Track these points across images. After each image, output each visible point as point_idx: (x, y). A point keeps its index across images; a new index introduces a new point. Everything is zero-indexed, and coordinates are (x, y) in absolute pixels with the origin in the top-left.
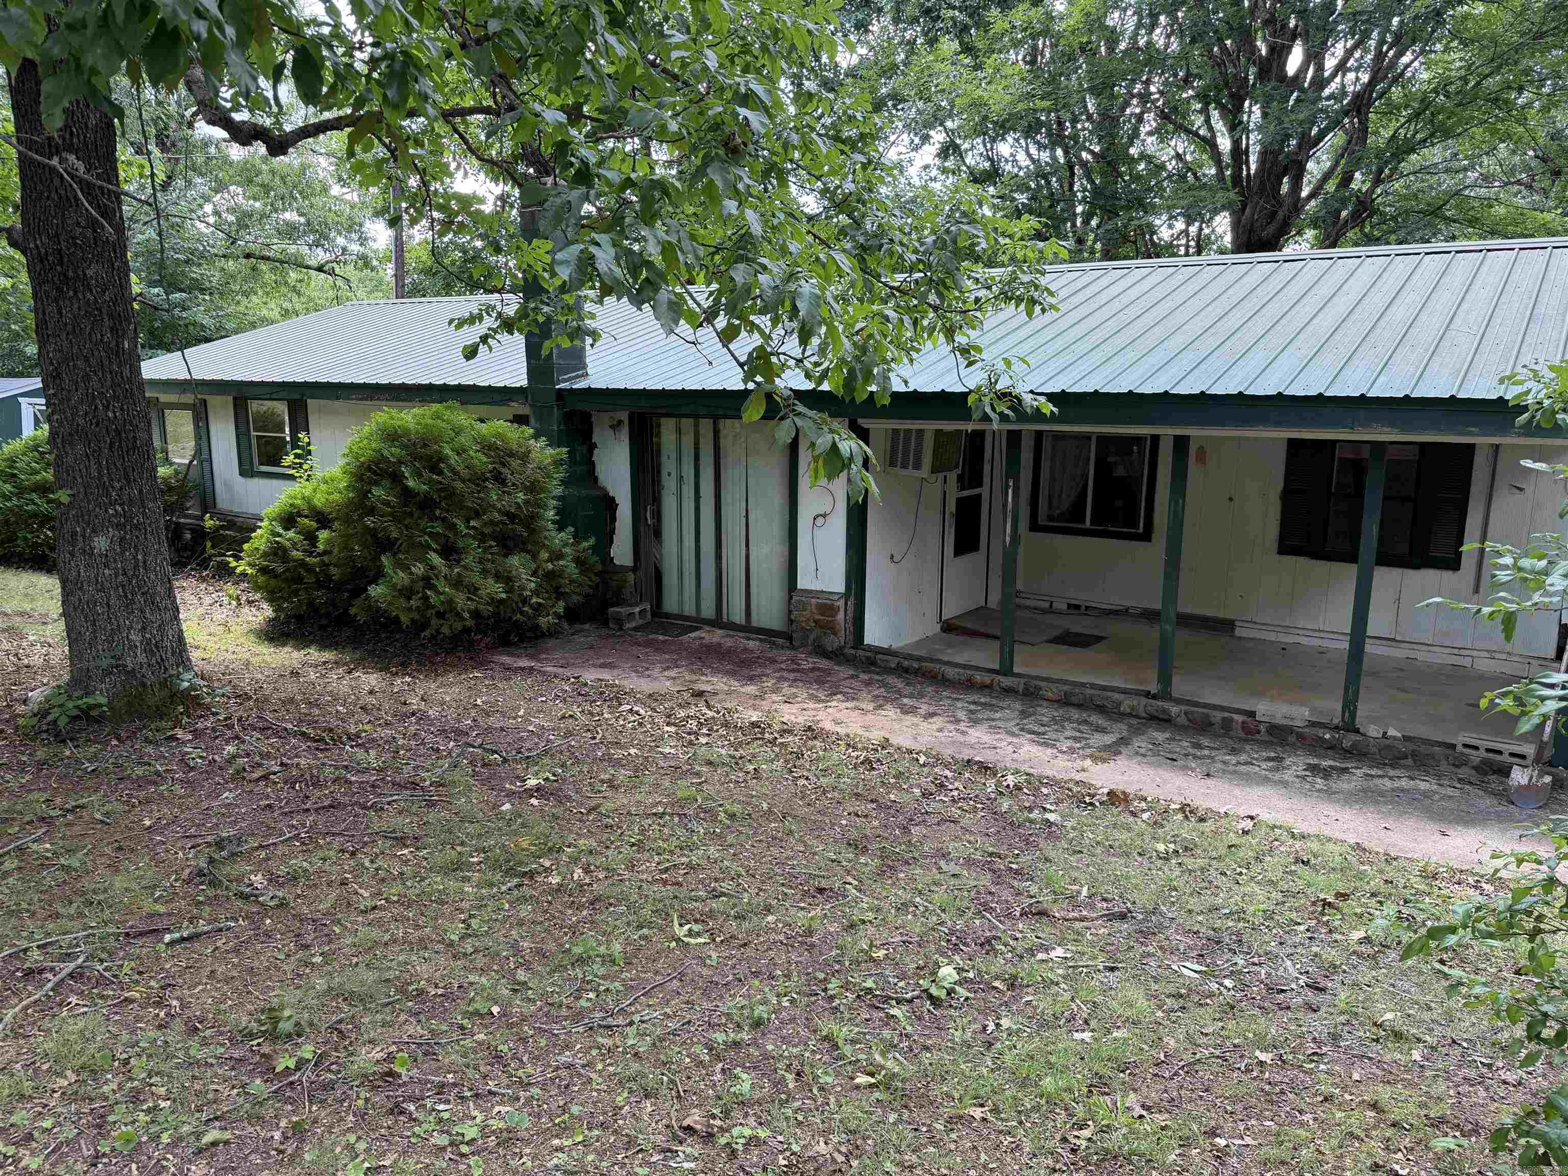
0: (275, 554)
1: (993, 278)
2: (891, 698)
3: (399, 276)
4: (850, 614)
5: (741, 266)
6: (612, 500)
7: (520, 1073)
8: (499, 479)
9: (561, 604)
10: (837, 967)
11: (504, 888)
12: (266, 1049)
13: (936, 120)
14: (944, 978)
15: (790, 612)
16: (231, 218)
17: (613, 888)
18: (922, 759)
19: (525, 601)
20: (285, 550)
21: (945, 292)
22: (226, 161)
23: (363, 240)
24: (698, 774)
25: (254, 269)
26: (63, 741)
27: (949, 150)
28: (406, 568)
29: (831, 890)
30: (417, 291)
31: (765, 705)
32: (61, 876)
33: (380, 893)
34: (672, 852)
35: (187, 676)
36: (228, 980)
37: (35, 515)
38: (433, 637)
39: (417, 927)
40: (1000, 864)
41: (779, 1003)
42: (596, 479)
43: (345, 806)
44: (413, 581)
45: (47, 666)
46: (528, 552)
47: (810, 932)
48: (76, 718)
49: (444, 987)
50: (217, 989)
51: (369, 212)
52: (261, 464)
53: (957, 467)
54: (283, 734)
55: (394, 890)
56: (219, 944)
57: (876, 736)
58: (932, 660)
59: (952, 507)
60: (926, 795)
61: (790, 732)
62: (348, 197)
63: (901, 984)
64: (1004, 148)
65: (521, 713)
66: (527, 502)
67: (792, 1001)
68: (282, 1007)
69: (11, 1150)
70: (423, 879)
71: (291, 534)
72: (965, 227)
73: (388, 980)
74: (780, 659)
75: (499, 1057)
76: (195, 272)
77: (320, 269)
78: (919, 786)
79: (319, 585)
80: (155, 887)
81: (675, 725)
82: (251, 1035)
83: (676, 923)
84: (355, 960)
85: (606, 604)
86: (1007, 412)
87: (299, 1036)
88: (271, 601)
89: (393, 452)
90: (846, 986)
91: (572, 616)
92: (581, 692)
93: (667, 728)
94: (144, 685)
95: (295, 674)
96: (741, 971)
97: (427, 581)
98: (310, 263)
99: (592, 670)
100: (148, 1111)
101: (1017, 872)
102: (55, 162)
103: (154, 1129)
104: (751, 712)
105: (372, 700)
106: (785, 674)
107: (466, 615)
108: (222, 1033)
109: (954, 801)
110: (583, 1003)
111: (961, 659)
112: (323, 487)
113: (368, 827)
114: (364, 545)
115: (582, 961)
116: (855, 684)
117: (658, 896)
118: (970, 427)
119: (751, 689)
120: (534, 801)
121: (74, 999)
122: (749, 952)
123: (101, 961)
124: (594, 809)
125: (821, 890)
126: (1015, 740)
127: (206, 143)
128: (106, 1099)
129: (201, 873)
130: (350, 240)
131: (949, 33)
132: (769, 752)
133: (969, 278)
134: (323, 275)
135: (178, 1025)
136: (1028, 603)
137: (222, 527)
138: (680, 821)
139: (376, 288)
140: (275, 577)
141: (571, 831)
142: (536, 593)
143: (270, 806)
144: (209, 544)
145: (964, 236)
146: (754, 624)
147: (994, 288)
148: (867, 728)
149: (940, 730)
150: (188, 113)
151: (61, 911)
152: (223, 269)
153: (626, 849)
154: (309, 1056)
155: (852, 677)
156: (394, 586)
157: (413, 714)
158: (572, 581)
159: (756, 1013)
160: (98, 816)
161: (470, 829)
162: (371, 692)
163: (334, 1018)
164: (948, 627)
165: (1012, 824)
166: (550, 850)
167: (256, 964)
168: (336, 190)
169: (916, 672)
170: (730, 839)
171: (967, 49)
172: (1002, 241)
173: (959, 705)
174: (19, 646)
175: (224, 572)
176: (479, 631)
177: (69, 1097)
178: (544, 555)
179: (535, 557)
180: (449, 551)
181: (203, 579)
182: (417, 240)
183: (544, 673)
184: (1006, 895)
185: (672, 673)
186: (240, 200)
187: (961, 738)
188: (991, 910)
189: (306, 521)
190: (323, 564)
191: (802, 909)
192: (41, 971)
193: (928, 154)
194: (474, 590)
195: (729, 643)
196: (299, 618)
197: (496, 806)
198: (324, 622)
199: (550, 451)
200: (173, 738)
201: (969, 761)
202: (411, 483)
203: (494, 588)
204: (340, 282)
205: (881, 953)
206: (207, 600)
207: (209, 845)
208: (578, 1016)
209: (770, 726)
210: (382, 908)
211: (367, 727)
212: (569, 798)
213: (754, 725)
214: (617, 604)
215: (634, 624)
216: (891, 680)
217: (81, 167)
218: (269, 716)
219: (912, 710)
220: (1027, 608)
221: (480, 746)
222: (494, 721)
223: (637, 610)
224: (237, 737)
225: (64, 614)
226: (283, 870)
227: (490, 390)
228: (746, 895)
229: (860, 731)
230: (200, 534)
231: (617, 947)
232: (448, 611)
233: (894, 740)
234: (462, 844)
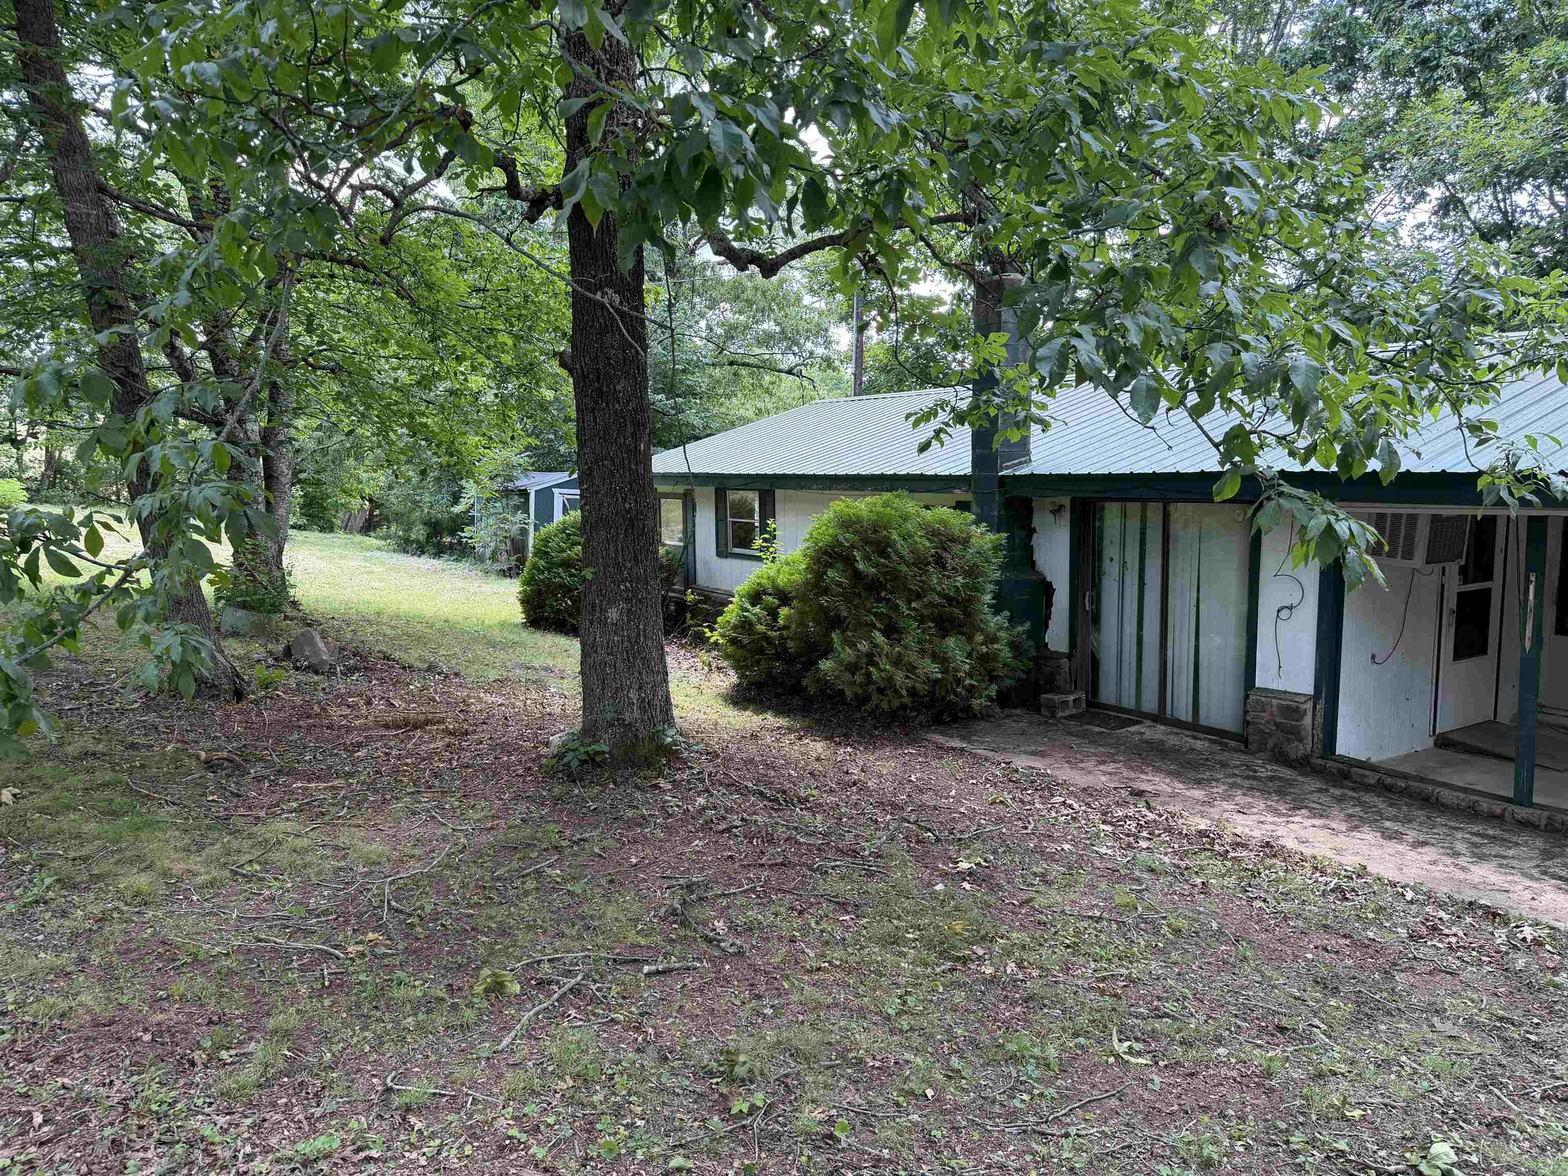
0: (743, 627)
1: (1512, 343)
2: (1372, 819)
3: (857, 376)
4: (1320, 719)
5: (1218, 346)
6: (1050, 584)
7: (953, 1163)
8: (940, 562)
9: (994, 687)
10: (1301, 1119)
11: (938, 970)
12: (724, 1090)
13: (1435, 175)
14: (1437, 1157)
15: (1246, 712)
16: (719, 331)
17: (1048, 989)
18: (1409, 895)
19: (959, 681)
20: (751, 624)
21: (1451, 363)
22: (720, 282)
23: (828, 343)
24: (1138, 881)
25: (735, 374)
26: (574, 781)
27: (1446, 206)
28: (853, 645)
29: (1294, 1031)
30: (873, 388)
31: (1215, 812)
32: (568, 899)
33: (823, 955)
34: (1109, 961)
35: (671, 732)
36: (694, 1017)
37: (561, 586)
38: (873, 711)
39: (857, 995)
40: (1513, 1033)
41: (1232, 1146)
42: (1033, 564)
43: (795, 865)
44: (858, 657)
45: (564, 716)
46: (963, 634)
47: (1268, 1074)
48: (583, 762)
49: (882, 1060)
50: (684, 1025)
51: (836, 317)
52: (735, 546)
53: (1459, 556)
54: (743, 791)
55: (837, 955)
56: (687, 981)
57: (1350, 861)
58: (1422, 780)
59: (1451, 602)
60: (1413, 937)
61: (1244, 846)
62: (817, 305)
63: (1383, 1153)
64: (1521, 199)
65: (953, 793)
66: (965, 586)
67: (1248, 1147)
68: (737, 1052)
69: (523, 1137)
70: (862, 948)
71: (757, 610)
72: (1476, 292)
73: (830, 1043)
74: (1233, 763)
75: (931, 1143)
76: (690, 379)
77: (790, 372)
78: (1405, 926)
79: (778, 657)
80: (637, 920)
81: (1111, 824)
82: (711, 1074)
83: (1115, 1037)
84: (801, 1018)
85: (1038, 689)
86: (1529, 497)
87: (752, 1082)
88: (736, 668)
89: (847, 538)
90: (1312, 1142)
91: (1003, 699)
92: (1011, 779)
93: (1102, 827)
94: (636, 736)
95: (754, 736)
96: (1188, 1102)
97: (870, 659)
98: (781, 367)
99: (1023, 757)
100: (627, 1126)
101: (1536, 1045)
102: (598, 296)
103: (631, 1144)
104: (1198, 820)
105: (817, 766)
106: (1239, 780)
107: (904, 693)
108: (687, 1067)
109: (1451, 948)
110: (1017, 1103)
111: (1457, 780)
112: (786, 569)
113: (814, 889)
114: (817, 623)
115: (1015, 1059)
116: (1324, 799)
117: (1095, 1006)
118: (1480, 513)
119: (1198, 794)
120: (966, 885)
121: (572, 1012)
122: (1195, 1082)
123: (595, 981)
124: (1027, 902)
125: (1282, 1029)
126: (1535, 885)
127: (705, 266)
128: (595, 1108)
129: (674, 913)
130: (816, 344)
131: (1450, 78)
132: (1218, 865)
133: (1481, 343)
134: (791, 377)
135: (651, 1051)
136: (1551, 719)
137: (699, 601)
138: (1119, 928)
139: (837, 386)
140: (743, 647)
141: (1004, 922)
142: (970, 675)
143: (731, 857)
144: (689, 615)
145: (1474, 301)
146: (1203, 721)
147: (1514, 353)
148: (1338, 851)
149: (1434, 863)
150: (691, 242)
151: (567, 931)
152: (711, 376)
153: (1059, 950)
154: (760, 1104)
155: (1320, 791)
156: (841, 663)
157: (855, 784)
158: (1005, 665)
159: (1205, 1152)
160: (597, 850)
161: (906, 904)
162: (818, 759)
163: (782, 1071)
164: (1444, 742)
165: (1529, 985)
166: (983, 938)
167: (716, 1006)
168: (807, 300)
169: (1402, 792)
170: (1175, 956)
171: (1474, 95)
172: (1523, 300)
173: (1459, 835)
174: (544, 697)
175: (699, 641)
176: (914, 709)
177: (569, 1100)
178: (979, 638)
179: (970, 638)
180: (891, 631)
181: (682, 646)
182: (875, 341)
183: (975, 756)
184: (1522, 1070)
185: (1110, 767)
186: (729, 315)
187: (1461, 875)
188: (1502, 1086)
189: (770, 598)
190: (781, 637)
191: (1260, 1046)
192: (550, 983)
193: (1423, 212)
194: (912, 669)
195: (1172, 740)
196: (759, 686)
197: (930, 885)
198: (780, 691)
199: (991, 537)
200: (656, 786)
201: (1471, 903)
202: (861, 566)
203: (933, 669)
204: (805, 383)
205: (1357, 1113)
206: (685, 665)
207: (682, 888)
208: (1012, 1116)
209: (1220, 837)
210: (825, 970)
211: (815, 792)
212: (1001, 888)
213: (1202, 834)
214: (1050, 691)
215: (1067, 713)
216: (1368, 798)
217: (617, 299)
218: (733, 774)
219: (1396, 836)
220: (1550, 726)
221: (916, 822)
222: (928, 799)
223: (1072, 698)
224: (707, 791)
225: (582, 672)
226: (741, 920)
227: (936, 478)
228: (1193, 1020)
229: (1330, 854)
230: (682, 606)
231: (1052, 1052)
232: (888, 687)
233: (1372, 868)
234: (899, 918)
